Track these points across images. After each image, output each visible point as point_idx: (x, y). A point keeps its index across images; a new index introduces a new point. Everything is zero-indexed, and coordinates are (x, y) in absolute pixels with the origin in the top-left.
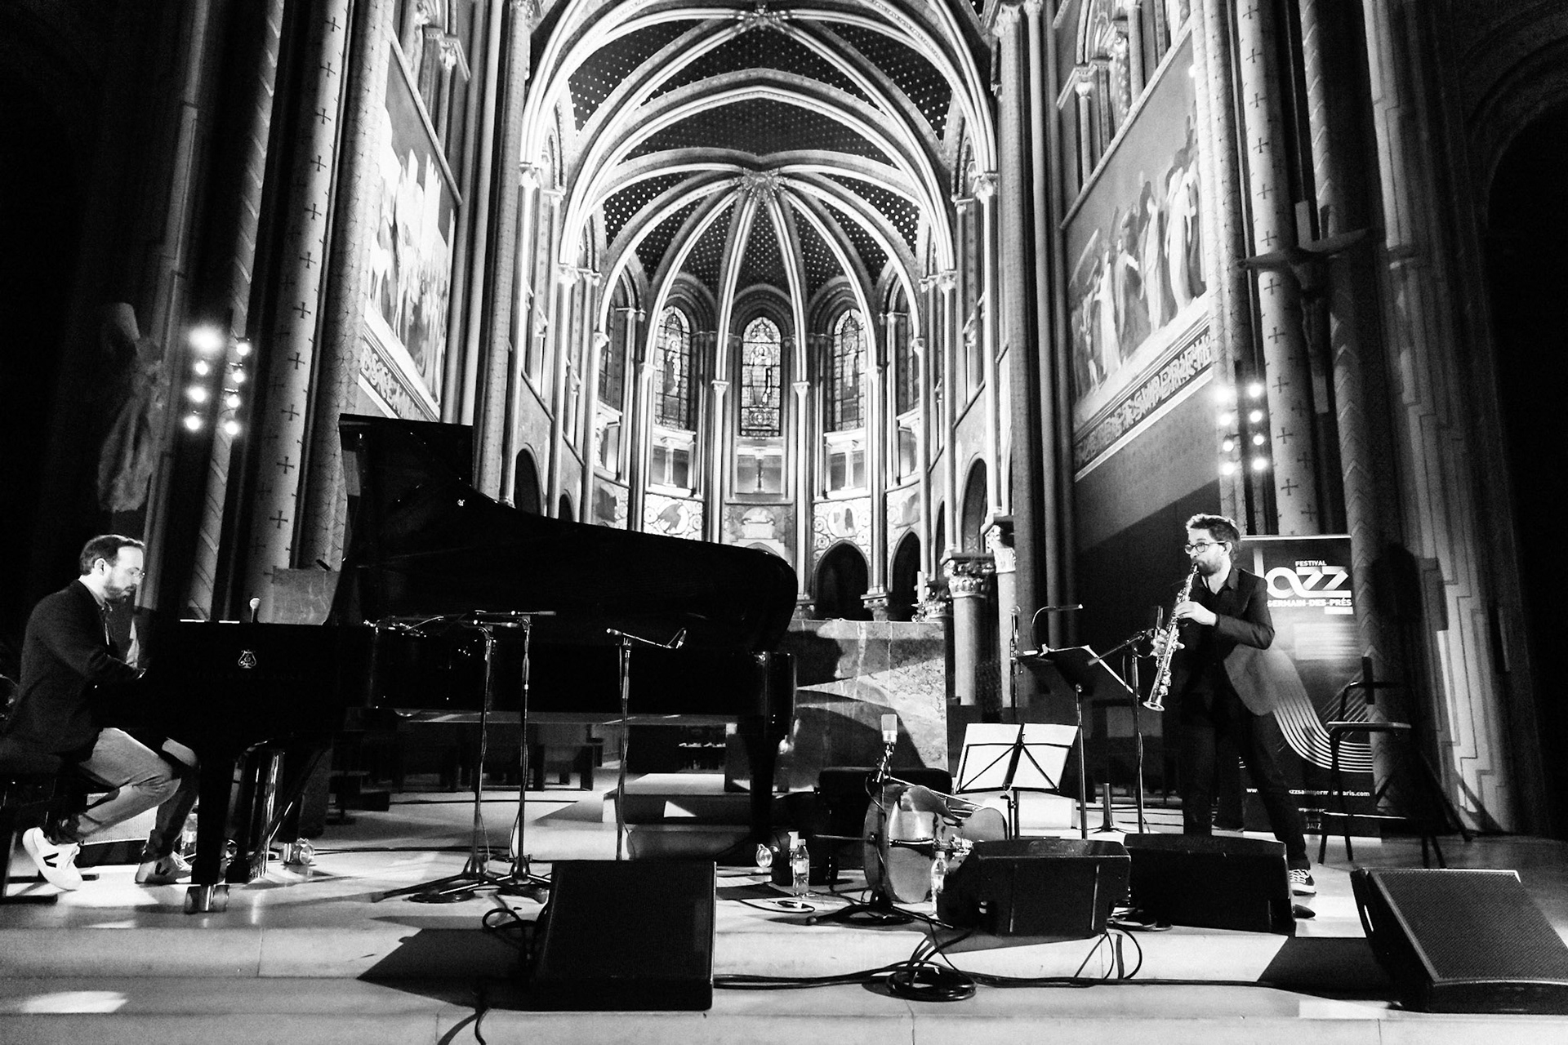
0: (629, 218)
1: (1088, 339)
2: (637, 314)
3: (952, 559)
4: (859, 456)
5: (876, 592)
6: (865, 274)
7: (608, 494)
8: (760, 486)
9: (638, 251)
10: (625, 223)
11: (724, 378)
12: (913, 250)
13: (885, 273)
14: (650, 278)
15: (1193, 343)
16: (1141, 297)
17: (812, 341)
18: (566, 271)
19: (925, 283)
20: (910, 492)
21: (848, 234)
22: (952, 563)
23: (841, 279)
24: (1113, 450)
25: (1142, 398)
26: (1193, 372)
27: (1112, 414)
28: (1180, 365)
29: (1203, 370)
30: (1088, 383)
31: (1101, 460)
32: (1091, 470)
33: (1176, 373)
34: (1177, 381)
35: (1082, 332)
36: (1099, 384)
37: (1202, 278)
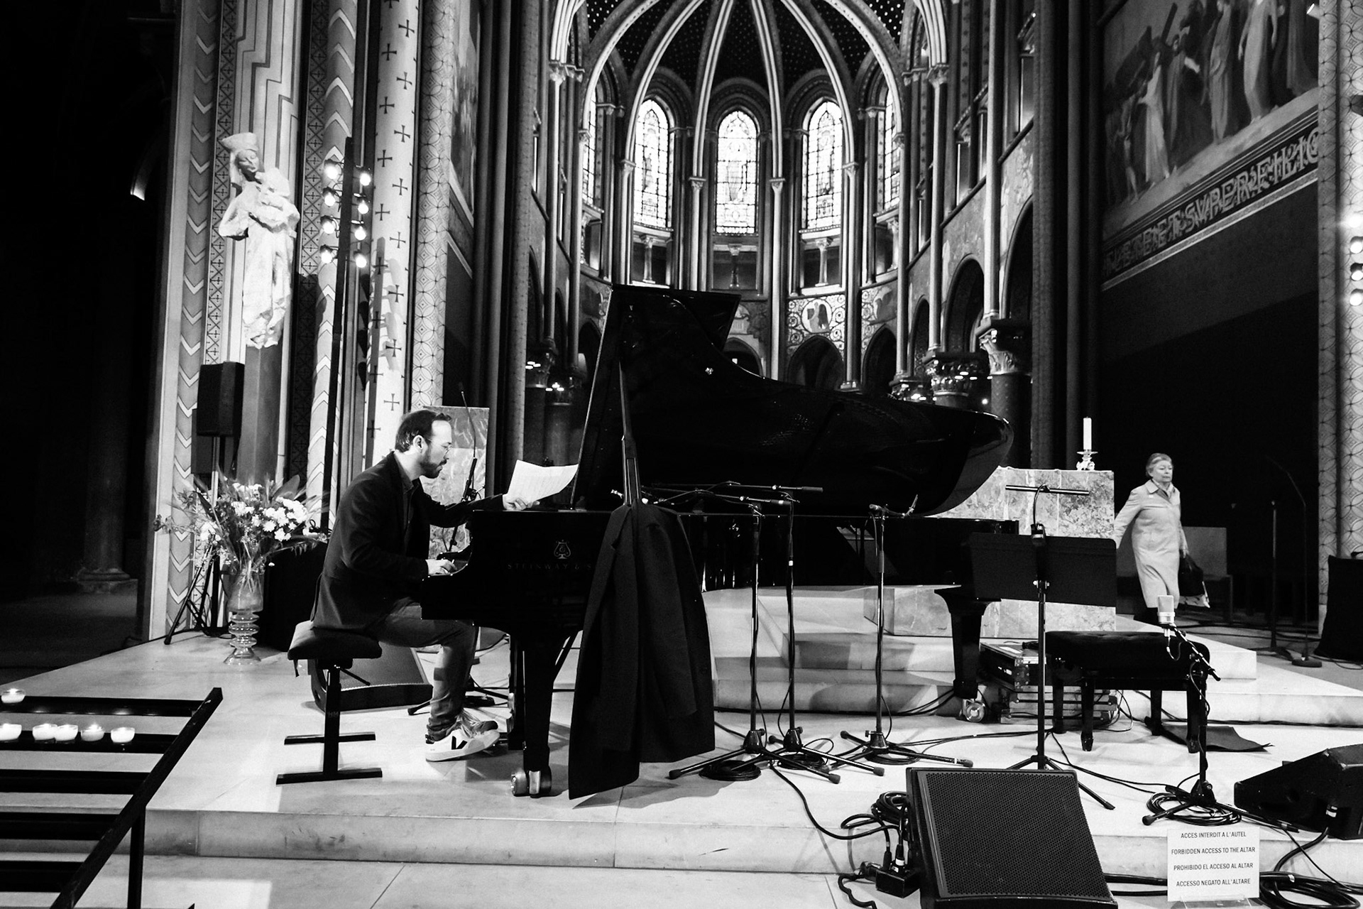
0: (611, 10)
1: (1127, 145)
2: (616, 110)
3: (935, 358)
4: (834, 253)
5: (849, 386)
6: (844, 66)
7: (593, 292)
8: (735, 283)
9: (617, 46)
10: (607, 16)
11: (701, 174)
12: (897, 40)
13: (865, 65)
14: (630, 73)
15: (1270, 154)
16: (1202, 102)
17: (787, 136)
18: (557, 69)
19: (909, 76)
20: (885, 290)
21: (828, 24)
22: (936, 362)
23: (819, 72)
24: (1153, 262)
25: (1196, 210)
26: (1266, 185)
27: (1154, 225)
28: (1250, 178)
29: (1282, 183)
30: (1125, 191)
31: (1136, 270)
32: (1122, 280)
33: (1245, 185)
34: (1245, 194)
35: (1118, 137)
36: (1139, 193)
37: (1289, 85)
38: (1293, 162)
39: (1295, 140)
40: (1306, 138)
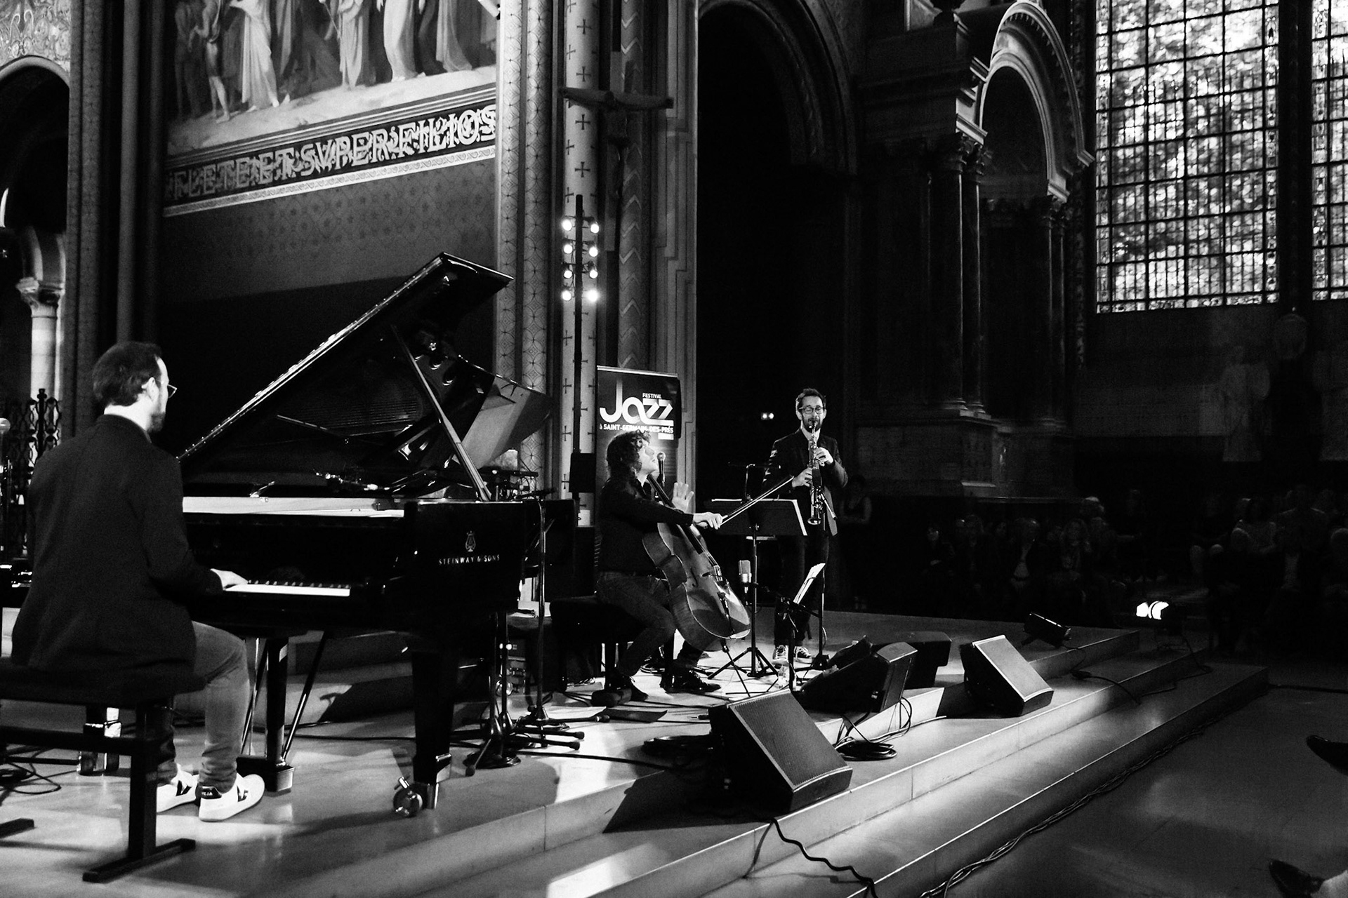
1: (212, 49)
15: (416, 120)
16: (328, 35)
24: (249, 197)
25: (317, 154)
26: (410, 152)
27: (255, 155)
28: (389, 138)
29: (427, 155)
30: (207, 104)
31: (223, 202)
32: (200, 209)
33: (381, 144)
34: (383, 153)
35: (197, 36)
36: (230, 111)
37: (438, 58)
38: (442, 137)
39: (445, 115)
40: (458, 116)
